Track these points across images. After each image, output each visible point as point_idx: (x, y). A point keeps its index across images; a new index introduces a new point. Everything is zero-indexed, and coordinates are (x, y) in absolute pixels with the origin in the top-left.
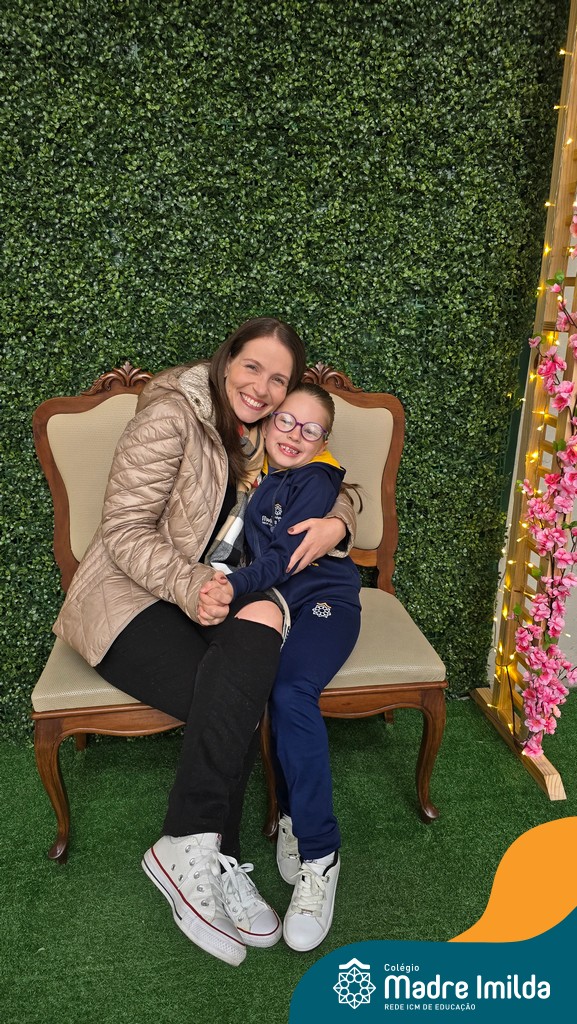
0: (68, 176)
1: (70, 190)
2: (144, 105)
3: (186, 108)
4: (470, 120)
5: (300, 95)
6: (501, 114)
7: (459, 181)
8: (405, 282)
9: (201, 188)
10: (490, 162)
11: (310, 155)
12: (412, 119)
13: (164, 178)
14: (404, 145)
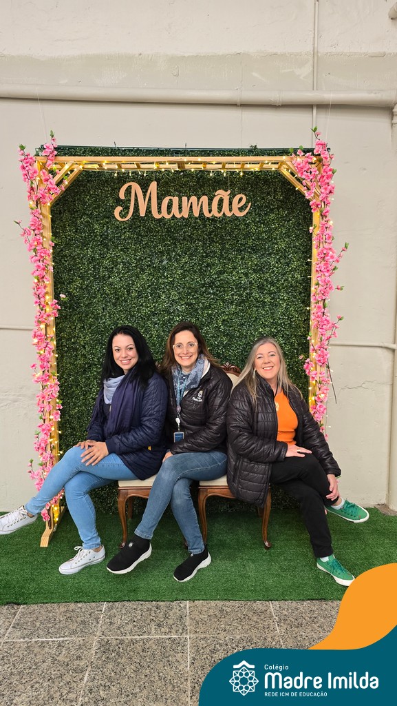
0: (141, 300)
1: (142, 305)
2: (167, 278)
3: (181, 279)
4: (282, 278)
5: (220, 273)
6: (293, 276)
7: (279, 298)
8: (260, 333)
9: (185, 303)
10: (290, 292)
11: (224, 291)
12: (261, 278)
13: (173, 300)
14: (258, 287)
